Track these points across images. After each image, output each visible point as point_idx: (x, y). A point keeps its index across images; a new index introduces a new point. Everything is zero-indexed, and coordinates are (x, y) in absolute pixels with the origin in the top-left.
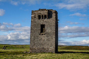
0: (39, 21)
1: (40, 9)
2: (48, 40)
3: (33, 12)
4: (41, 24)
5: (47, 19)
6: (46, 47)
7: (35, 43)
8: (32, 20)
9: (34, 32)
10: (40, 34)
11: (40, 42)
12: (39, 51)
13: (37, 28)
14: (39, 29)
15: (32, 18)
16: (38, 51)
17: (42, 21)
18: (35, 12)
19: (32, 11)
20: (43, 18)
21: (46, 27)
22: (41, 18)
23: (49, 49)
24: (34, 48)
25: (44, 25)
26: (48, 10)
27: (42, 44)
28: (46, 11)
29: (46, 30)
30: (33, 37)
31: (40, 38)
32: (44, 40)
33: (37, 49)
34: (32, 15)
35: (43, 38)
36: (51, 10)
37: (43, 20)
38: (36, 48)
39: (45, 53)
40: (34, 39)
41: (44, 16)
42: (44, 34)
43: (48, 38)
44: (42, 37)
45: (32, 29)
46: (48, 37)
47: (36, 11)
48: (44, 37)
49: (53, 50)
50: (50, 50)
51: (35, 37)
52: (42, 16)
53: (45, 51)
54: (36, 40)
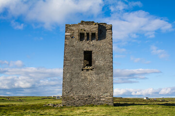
0: (81, 43)
1: (83, 22)
2: (99, 81)
3: (68, 27)
4: (85, 50)
5: (97, 40)
6: (95, 94)
7: (74, 86)
8: (67, 43)
9: (72, 65)
10: (82, 70)
11: (83, 85)
12: (82, 102)
13: (77, 57)
14: (81, 60)
15: (66, 38)
16: (79, 102)
17: (86, 45)
18: (72, 28)
19: (66, 25)
20: (88, 39)
21: (94, 57)
22: (86, 38)
23: (100, 98)
24: (72, 97)
25: (91, 51)
26: (99, 24)
27: (87, 89)
28: (96, 26)
29: (95, 62)
30: (68, 75)
31: (83, 78)
32: (91, 81)
33: (77, 99)
34: (66, 32)
35: (88, 77)
36: (104, 24)
37: (88, 42)
38: (75, 97)
39: (93, 106)
40: (71, 79)
41: (90, 34)
42: (91, 69)
43: (98, 77)
44: (86, 75)
46: (98, 74)
47: (74, 25)
48: (91, 75)
49: (109, 99)
50: (104, 99)
51: (72, 75)
52: (88, 34)
53: (94, 102)
54: (75, 81)
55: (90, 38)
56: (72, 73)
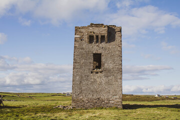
0: (90, 46)
1: (92, 24)
2: (108, 83)
3: (77, 30)
4: (94, 52)
5: (106, 43)
6: (104, 96)
7: (83, 88)
8: (77, 45)
9: (81, 67)
10: (92, 72)
11: (92, 88)
12: (91, 104)
13: (86, 60)
14: (90, 63)
15: (75, 41)
16: (89, 104)
17: (95, 47)
18: (82, 30)
19: (76, 27)
20: (97, 42)
21: (103, 59)
22: (95, 41)
23: (110, 100)
24: (81, 99)
25: (100, 54)
26: (108, 27)
27: (97, 91)
28: (105, 28)
29: (104, 64)
30: (78, 78)
31: (92, 80)
32: (101, 84)
33: (87, 102)
34: (75, 34)
35: (98, 80)
36: (114, 26)
37: (97, 44)
38: (85, 99)
39: (102, 108)
40: (81, 82)
41: (100, 37)
42: (101, 72)
43: (107, 80)
44: (96, 78)
45: (75, 62)
46: (107, 77)
47: (83, 28)
48: (100, 77)
49: (118, 102)
50: (113, 102)
52: (97, 37)
53: (103, 105)
54: (84, 83)
55: (99, 40)
56: (81, 76)
